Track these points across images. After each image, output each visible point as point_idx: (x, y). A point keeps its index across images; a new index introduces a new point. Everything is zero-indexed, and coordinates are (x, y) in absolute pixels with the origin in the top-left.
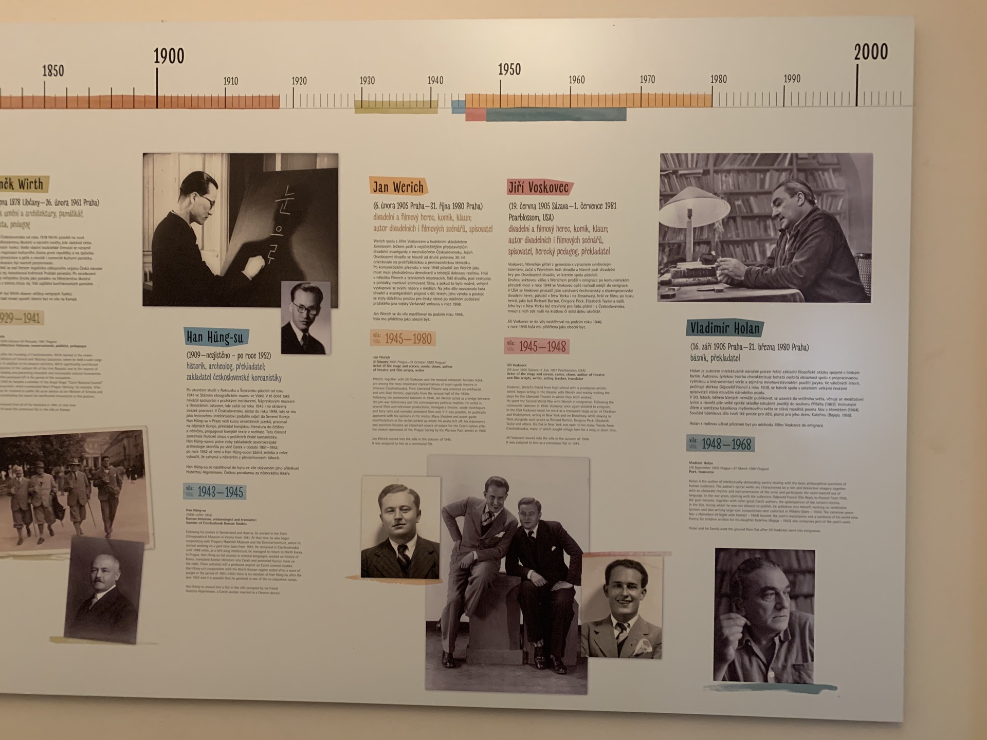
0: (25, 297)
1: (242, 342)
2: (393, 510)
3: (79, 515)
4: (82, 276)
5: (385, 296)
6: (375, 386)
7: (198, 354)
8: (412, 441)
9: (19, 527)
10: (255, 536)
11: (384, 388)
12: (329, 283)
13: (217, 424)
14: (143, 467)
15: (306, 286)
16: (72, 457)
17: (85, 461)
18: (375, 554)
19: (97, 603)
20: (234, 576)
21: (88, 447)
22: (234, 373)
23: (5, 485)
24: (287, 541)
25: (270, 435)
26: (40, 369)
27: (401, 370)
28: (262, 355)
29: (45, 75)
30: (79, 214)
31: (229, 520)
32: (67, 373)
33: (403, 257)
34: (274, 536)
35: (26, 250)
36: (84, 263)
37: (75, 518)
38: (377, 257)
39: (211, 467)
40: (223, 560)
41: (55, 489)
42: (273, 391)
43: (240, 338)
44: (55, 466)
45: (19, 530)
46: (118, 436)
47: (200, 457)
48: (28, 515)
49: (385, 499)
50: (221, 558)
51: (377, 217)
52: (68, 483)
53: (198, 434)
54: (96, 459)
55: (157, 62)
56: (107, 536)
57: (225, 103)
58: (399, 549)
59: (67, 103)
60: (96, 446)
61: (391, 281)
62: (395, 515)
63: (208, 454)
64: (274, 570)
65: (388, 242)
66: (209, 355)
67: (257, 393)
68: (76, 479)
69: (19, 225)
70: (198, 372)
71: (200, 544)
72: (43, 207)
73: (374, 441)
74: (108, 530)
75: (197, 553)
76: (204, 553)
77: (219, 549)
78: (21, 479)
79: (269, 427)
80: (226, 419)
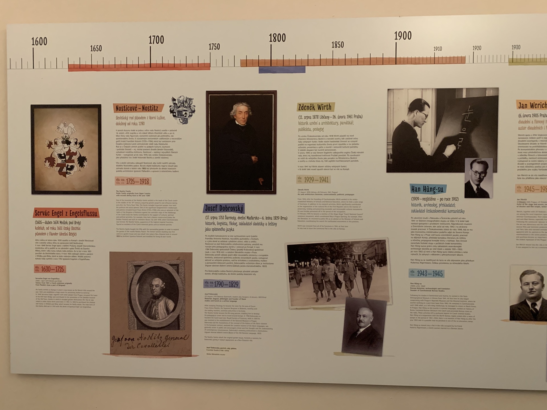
0: (320, 168)
1: (442, 191)
2: (528, 284)
3: (350, 286)
4: (352, 157)
5: (525, 165)
6: (518, 215)
7: (418, 198)
8: (539, 246)
9: (316, 292)
10: (449, 297)
11: (523, 217)
12: (492, 159)
13: (428, 237)
14: (386, 260)
15: (479, 160)
16: (346, 254)
17: (353, 257)
18: (518, 308)
19: (360, 334)
20: (437, 320)
21: (355, 249)
22: (438, 209)
23: (309, 269)
24: (467, 300)
25: (458, 242)
26: (328, 207)
27: (533, 207)
28: (454, 199)
29: (333, 47)
30: (351, 123)
31: (435, 289)
32: (343, 209)
33: (535, 144)
34: (460, 298)
35: (321, 143)
36: (354, 150)
37: (348, 287)
38: (520, 144)
39: (424, 260)
40: (431, 311)
41: (336, 272)
42: (460, 218)
43: (441, 189)
44: (337, 259)
45: (317, 294)
46: (372, 243)
47: (419, 254)
48: (321, 285)
49: (524, 278)
50: (430, 309)
51: (520, 122)
52: (344, 269)
53: (418, 242)
54: (359, 256)
55: (396, 39)
56: (366, 298)
57: (434, 61)
58: (532, 305)
59: (346, 62)
60: (359, 248)
61: (528, 157)
62: (530, 287)
63: (423, 253)
64: (460, 316)
65: (526, 135)
66: (424, 199)
67: (451, 220)
68: (348, 266)
69: (318, 129)
70: (418, 208)
71: (418, 302)
72: (331, 120)
73: (517, 246)
74: (366, 294)
75: (417, 307)
76: (420, 307)
77: (429, 304)
78: (317, 266)
79: (457, 238)
80: (433, 234)
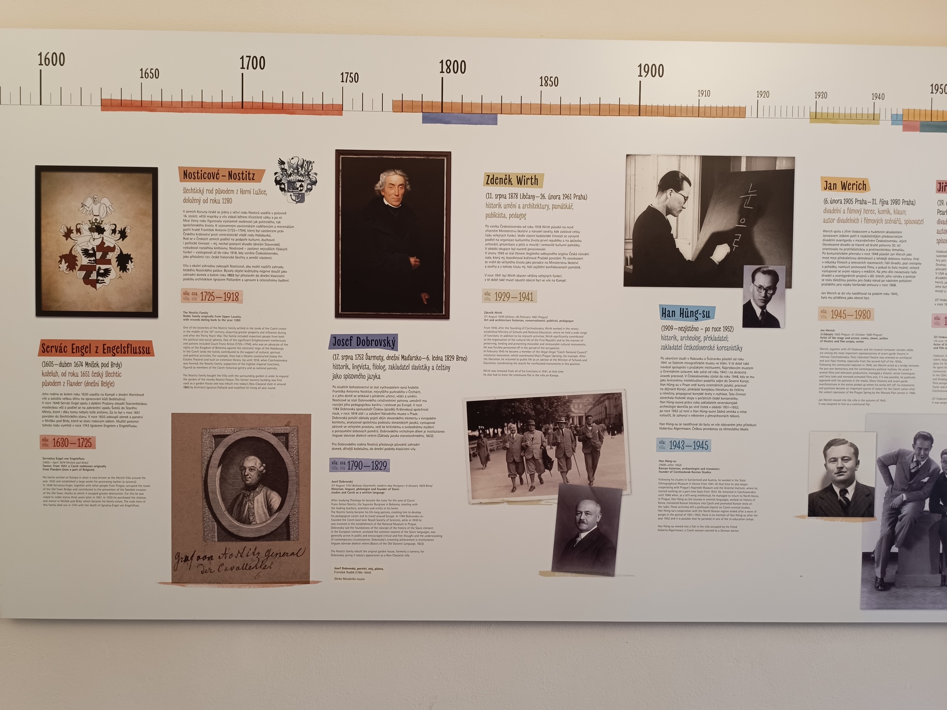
0: (520, 278)
1: (709, 317)
2: (835, 460)
3: (565, 466)
4: (571, 261)
5: (832, 278)
6: (822, 355)
7: (671, 328)
8: (852, 402)
9: (513, 476)
10: (718, 482)
11: (829, 357)
12: (784, 267)
13: (687, 388)
14: (622, 425)
15: (765, 269)
16: (560, 416)
17: (571, 420)
18: (820, 497)
19: (580, 541)
20: (699, 517)
21: (574, 407)
22: (702, 344)
23: (501, 440)
24: (746, 487)
25: (732, 396)
26: (532, 340)
27: (844, 341)
28: (727, 328)
29: (542, 85)
30: (570, 207)
31: (696, 469)
32: (556, 344)
33: (848, 245)
34: (734, 482)
35: (522, 238)
36: (574, 250)
37: (562, 468)
38: (825, 245)
39: (681, 424)
40: (690, 503)
41: (544, 444)
42: (736, 359)
43: (707, 314)
44: (545, 423)
45: (513, 479)
46: (601, 397)
47: (672, 415)
48: (520, 466)
49: (829, 451)
50: (688, 501)
51: (826, 211)
52: (556, 438)
53: (670, 396)
54: (580, 418)
55: (640, 76)
56: (590, 484)
57: (698, 112)
58: (840, 492)
59: (561, 110)
60: (581, 406)
61: (837, 265)
62: (837, 465)
63: (679, 413)
64: (734, 511)
65: (835, 232)
66: (680, 329)
67: (721, 361)
68: (563, 435)
69: (516, 216)
70: (672, 343)
71: (671, 490)
72: (538, 201)
73: (821, 402)
74: (590, 479)
75: (668, 497)
76: (674, 497)
77: (687, 494)
78: (515, 435)
79: (731, 390)
80: (694, 383)
